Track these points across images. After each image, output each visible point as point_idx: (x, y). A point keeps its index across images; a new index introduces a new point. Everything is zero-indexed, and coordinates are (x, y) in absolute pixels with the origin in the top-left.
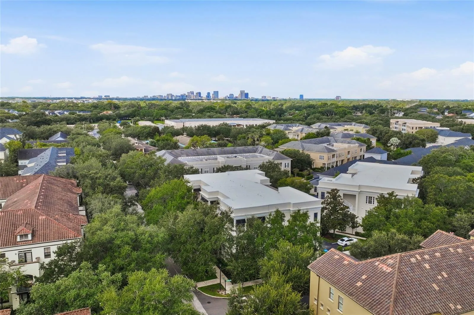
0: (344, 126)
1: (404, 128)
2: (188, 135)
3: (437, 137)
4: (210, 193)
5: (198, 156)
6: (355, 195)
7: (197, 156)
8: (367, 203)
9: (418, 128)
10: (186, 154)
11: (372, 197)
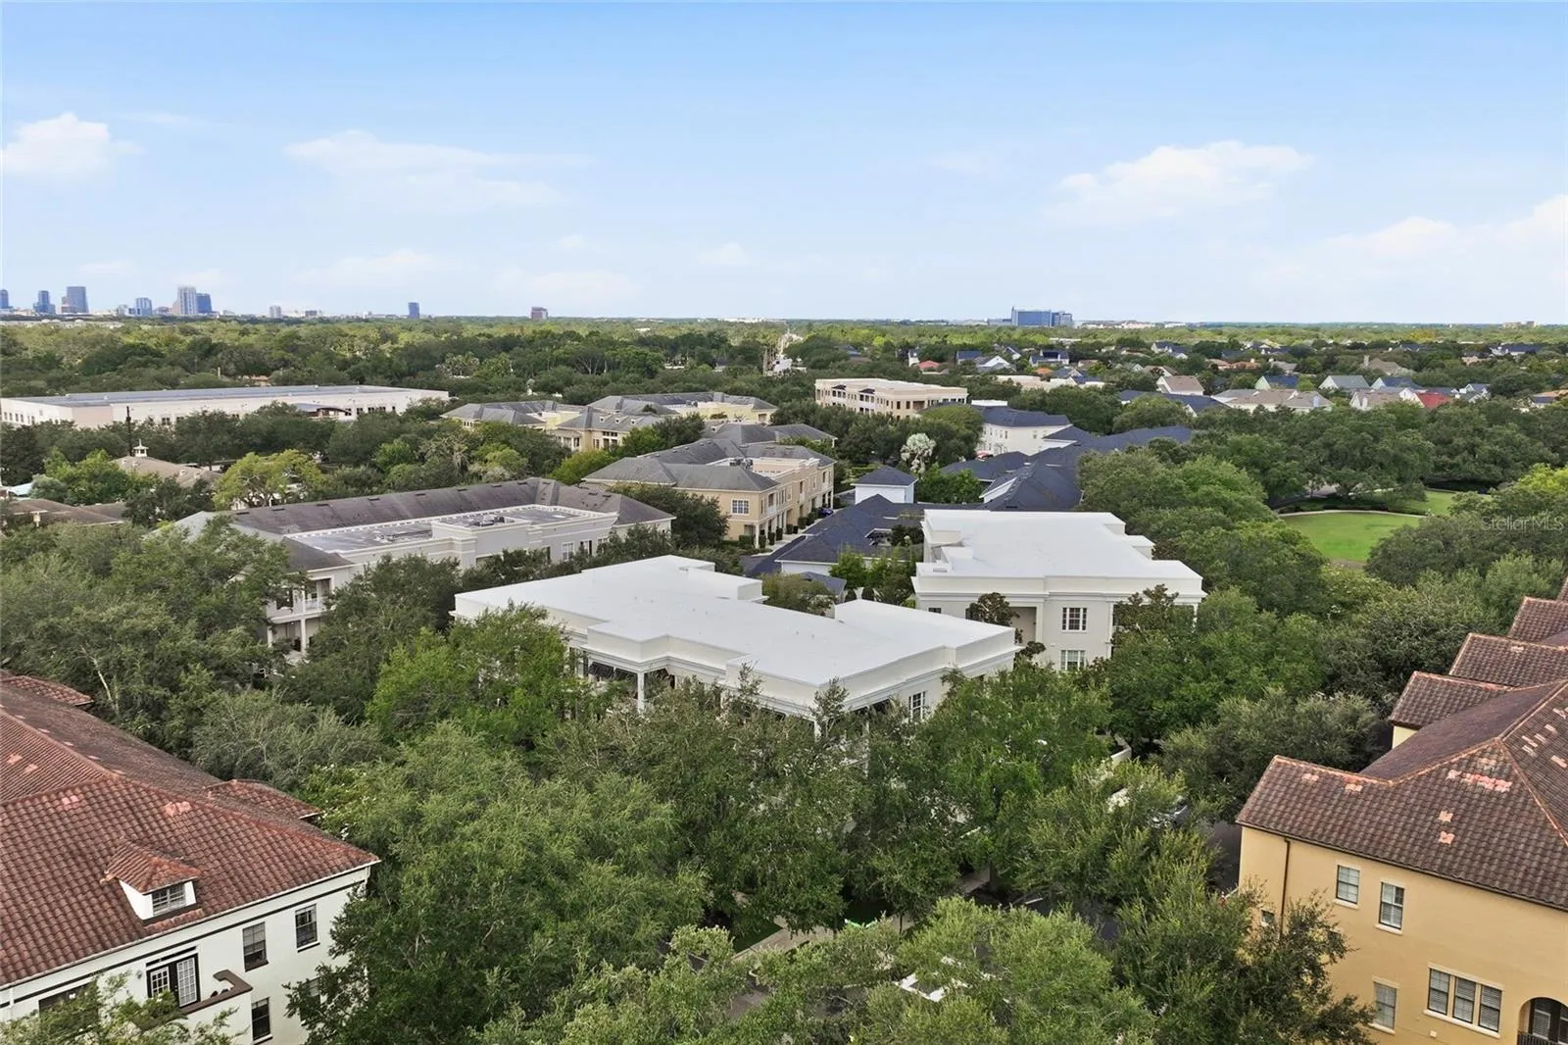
0: (696, 405)
1: (864, 404)
2: (152, 453)
3: (981, 429)
4: (646, 645)
5: (344, 525)
6: (1035, 608)
7: (338, 526)
8: (1064, 628)
9: (912, 404)
10: (298, 523)
11: (1078, 609)
